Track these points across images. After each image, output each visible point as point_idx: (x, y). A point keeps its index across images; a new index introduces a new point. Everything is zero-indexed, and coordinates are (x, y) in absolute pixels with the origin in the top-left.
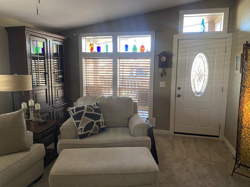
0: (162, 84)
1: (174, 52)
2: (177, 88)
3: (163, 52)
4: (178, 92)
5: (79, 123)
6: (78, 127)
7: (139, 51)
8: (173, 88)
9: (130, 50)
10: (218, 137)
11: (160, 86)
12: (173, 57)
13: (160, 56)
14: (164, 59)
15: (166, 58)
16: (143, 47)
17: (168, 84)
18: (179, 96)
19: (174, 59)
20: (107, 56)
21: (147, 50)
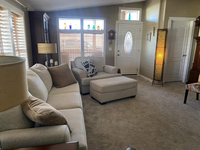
0: (110, 49)
1: (116, 30)
2: (118, 51)
3: (111, 30)
4: (118, 53)
5: (88, 69)
6: (88, 71)
7: (96, 29)
8: (116, 51)
9: (91, 28)
10: (136, 75)
11: (109, 50)
12: (116, 33)
13: (110, 32)
14: (112, 34)
15: (113, 34)
16: (99, 27)
17: (113, 49)
18: (118, 55)
19: (116, 34)
20: (76, 32)
21: (101, 29)
